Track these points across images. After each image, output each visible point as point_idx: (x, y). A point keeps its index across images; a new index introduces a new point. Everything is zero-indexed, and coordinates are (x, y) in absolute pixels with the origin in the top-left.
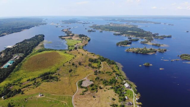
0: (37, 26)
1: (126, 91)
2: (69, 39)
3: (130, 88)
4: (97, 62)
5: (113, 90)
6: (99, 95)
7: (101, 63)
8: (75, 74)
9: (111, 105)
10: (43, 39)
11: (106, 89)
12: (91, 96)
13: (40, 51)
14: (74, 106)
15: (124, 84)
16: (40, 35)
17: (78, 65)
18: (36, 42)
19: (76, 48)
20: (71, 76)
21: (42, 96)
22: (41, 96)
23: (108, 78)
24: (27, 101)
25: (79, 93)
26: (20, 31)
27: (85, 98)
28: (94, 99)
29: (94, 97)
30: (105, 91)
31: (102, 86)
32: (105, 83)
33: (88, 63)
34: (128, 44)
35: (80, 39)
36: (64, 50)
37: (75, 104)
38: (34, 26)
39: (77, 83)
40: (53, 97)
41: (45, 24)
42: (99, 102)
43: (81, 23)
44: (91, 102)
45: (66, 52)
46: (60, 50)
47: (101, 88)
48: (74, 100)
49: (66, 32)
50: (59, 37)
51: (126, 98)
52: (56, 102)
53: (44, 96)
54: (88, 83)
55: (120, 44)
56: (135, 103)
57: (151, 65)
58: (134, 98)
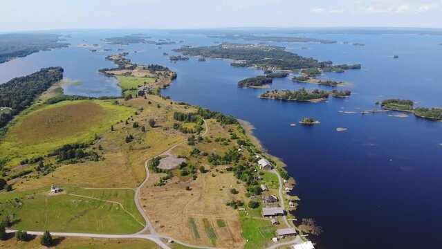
0: (44, 50)
1: (261, 174)
2: (125, 75)
3: (272, 168)
4: (195, 121)
5: (232, 173)
6: (200, 186)
7: (202, 123)
8: (140, 146)
9: (228, 205)
10: (61, 77)
11: (215, 173)
12: (182, 187)
13: (53, 102)
14: (139, 209)
15: (256, 161)
16: (53, 68)
17: (147, 126)
18: (42, 82)
19: (142, 94)
20: (131, 149)
21: (60, 193)
22: (56, 192)
23: (221, 151)
24: (20, 204)
25: (151, 183)
26: (4, 62)
27: (168, 193)
28: (189, 193)
29: (188, 189)
30: (214, 176)
31: (207, 167)
32: (215, 160)
33: (171, 122)
34: (264, 82)
35: (151, 75)
36: (112, 98)
37: (142, 205)
38: (37, 51)
39: (146, 163)
40: (88, 192)
41: (66, 45)
42: (200, 199)
43: (153, 42)
44: (181, 201)
45: (117, 103)
46: (103, 98)
47: (204, 171)
48: (140, 198)
49: (116, 62)
50: (100, 71)
51: (263, 187)
52: (93, 203)
53: (64, 193)
54: (174, 163)
55: (246, 85)
56: (284, 198)
57: (317, 122)
58: (280, 188)
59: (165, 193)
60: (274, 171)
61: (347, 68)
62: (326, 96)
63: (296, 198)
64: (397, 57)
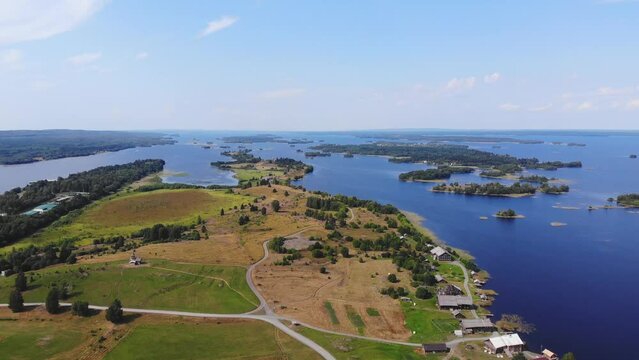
0: (142, 146)
1: (436, 264)
2: (245, 168)
3: (453, 260)
4: (336, 208)
5: (390, 261)
6: (343, 270)
7: (347, 210)
8: (259, 227)
9: (384, 293)
10: (161, 169)
11: (364, 259)
12: (315, 269)
13: (146, 189)
14: (253, 288)
15: (428, 251)
16: (151, 160)
17: (269, 209)
18: (135, 171)
19: (264, 183)
20: (245, 230)
21: (142, 265)
22: (136, 264)
23: (374, 237)
24: (85, 274)
25: (269, 262)
26: (88, 155)
27: (293, 273)
28: (325, 276)
29: (323, 271)
30: (362, 261)
31: (352, 252)
32: (365, 246)
33: (303, 207)
34: (437, 177)
35: (279, 168)
36: (225, 187)
37: (256, 282)
38: (133, 147)
39: (265, 244)
40: (180, 267)
41: (172, 143)
42: (341, 284)
43: (285, 142)
44: (313, 283)
45: (231, 192)
46: (212, 187)
47: (346, 255)
48: (253, 276)
49: (235, 157)
50: (212, 164)
51: (438, 277)
52: (188, 278)
53: (148, 265)
54: (305, 244)
55: (411, 178)
56: (471, 292)
57: (520, 216)
58: (466, 281)
59: (289, 273)
60: (456, 263)
61: (561, 165)
62: (533, 191)
63: (492, 292)
64: (635, 157)
